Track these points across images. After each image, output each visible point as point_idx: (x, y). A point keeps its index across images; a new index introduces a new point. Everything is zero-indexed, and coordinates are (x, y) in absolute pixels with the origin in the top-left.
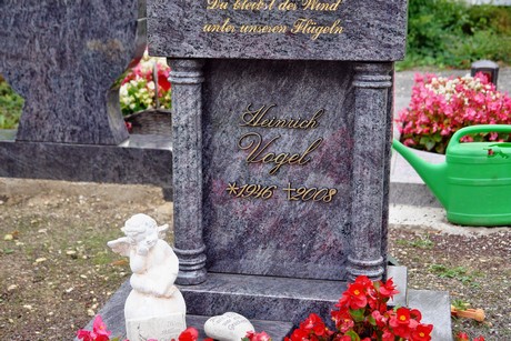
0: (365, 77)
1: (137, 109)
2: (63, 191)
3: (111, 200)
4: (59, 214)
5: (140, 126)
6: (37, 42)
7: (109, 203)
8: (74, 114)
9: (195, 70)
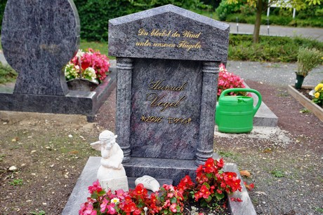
0: (209, 68)
1: (70, 78)
2: (37, 118)
3: (61, 122)
4: (36, 129)
5: (72, 86)
6: (26, 45)
7: (60, 123)
8: (44, 80)
9: (130, 63)
